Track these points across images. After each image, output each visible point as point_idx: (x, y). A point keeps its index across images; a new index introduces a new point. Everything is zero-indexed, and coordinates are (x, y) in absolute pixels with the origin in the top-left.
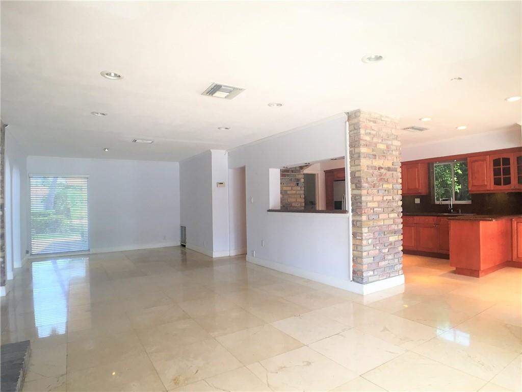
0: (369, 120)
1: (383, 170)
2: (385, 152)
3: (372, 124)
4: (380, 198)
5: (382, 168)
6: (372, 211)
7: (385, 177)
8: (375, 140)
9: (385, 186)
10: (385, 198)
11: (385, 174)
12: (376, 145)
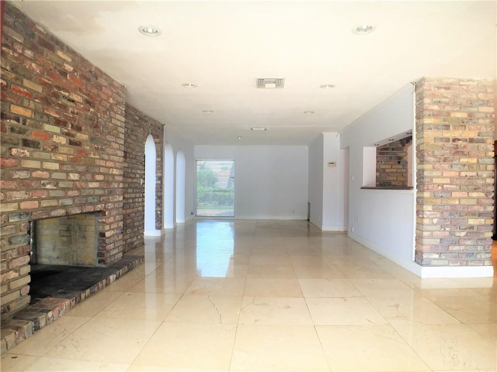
0: (438, 87)
1: (461, 142)
2: (465, 121)
3: (442, 91)
4: (453, 174)
5: (459, 140)
6: (440, 188)
7: (464, 150)
8: (447, 108)
9: (464, 160)
10: (463, 174)
11: (465, 147)
12: (448, 114)
